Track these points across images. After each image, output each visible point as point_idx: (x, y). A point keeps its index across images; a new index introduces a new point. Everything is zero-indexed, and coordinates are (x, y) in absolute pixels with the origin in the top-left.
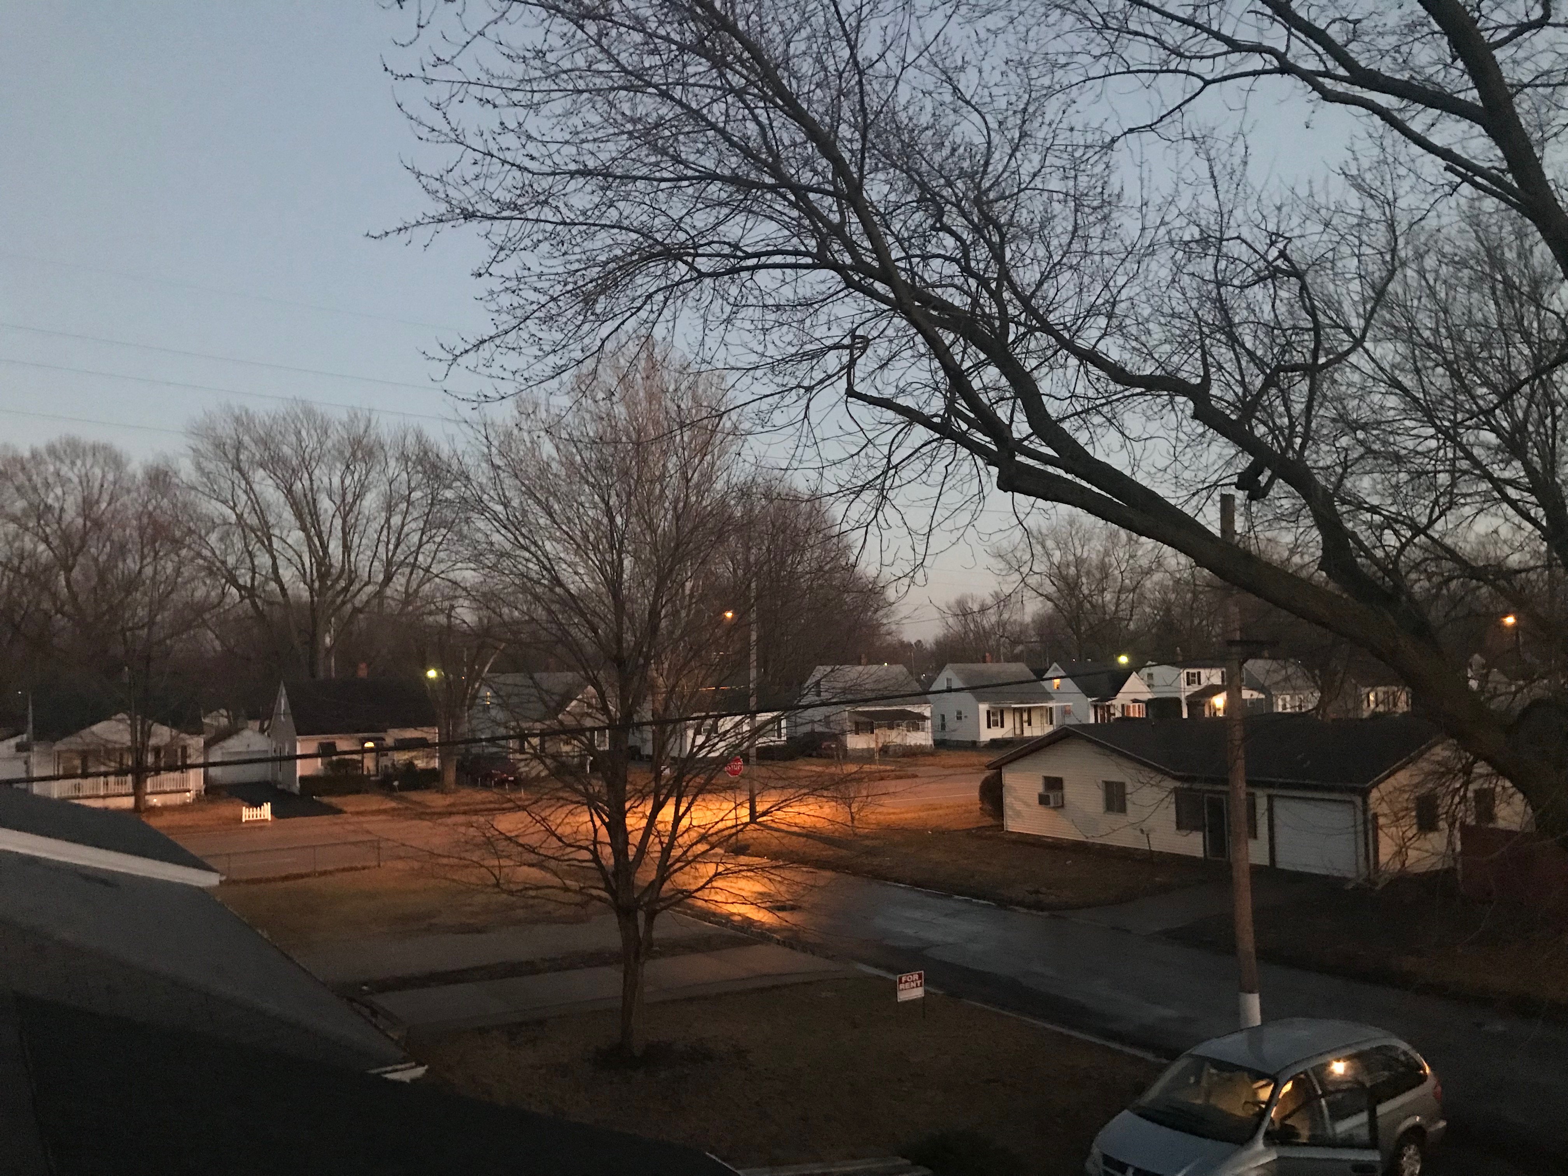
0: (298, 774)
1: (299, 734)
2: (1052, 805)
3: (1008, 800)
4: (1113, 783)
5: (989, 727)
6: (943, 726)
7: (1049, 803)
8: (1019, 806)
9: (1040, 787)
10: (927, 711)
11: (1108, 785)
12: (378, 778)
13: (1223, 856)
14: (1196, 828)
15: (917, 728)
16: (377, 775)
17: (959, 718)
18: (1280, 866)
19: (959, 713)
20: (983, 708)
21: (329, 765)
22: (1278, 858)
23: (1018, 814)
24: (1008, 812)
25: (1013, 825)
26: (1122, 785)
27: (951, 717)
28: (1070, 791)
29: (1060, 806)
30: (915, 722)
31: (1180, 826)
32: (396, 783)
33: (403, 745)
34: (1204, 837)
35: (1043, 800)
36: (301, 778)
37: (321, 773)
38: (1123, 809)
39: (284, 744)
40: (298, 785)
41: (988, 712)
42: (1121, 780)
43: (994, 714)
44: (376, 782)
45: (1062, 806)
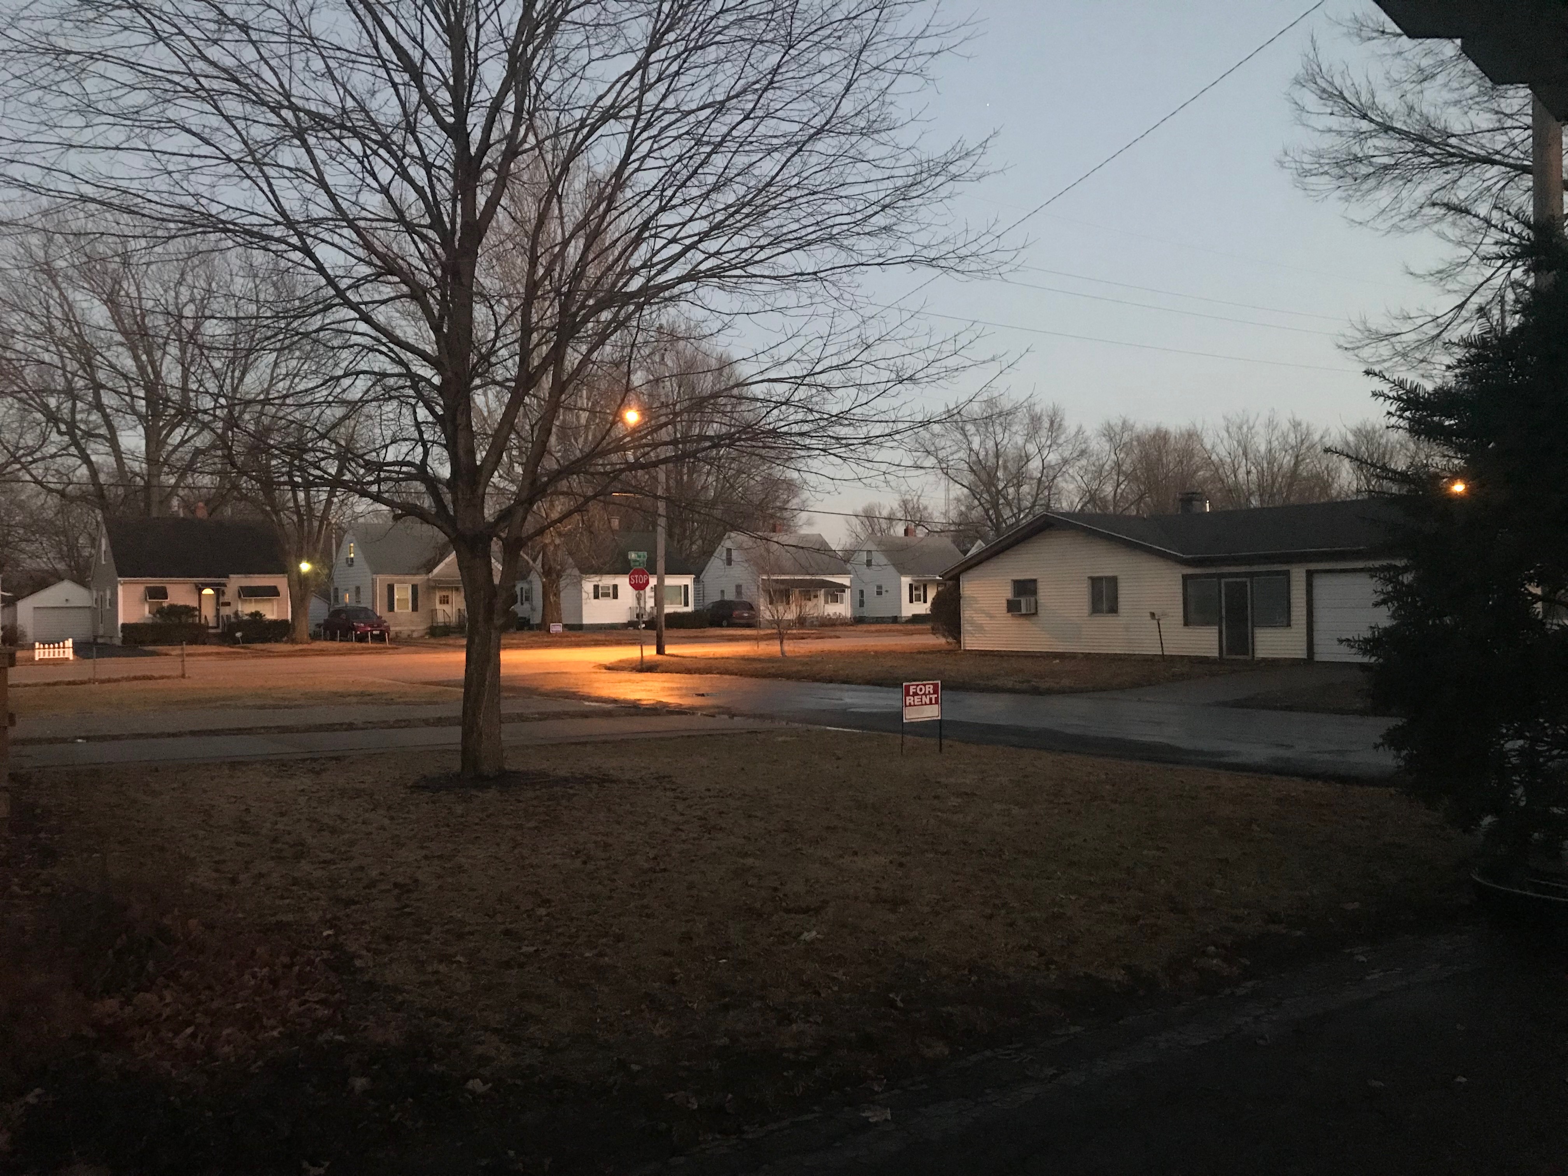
0: (121, 621)
1: (120, 576)
2: (1024, 611)
3: (967, 614)
4: (1100, 579)
5: (911, 601)
6: (862, 603)
7: (1020, 610)
8: (980, 619)
9: (1008, 593)
10: (845, 580)
11: (1095, 582)
12: (219, 631)
13: (1246, 653)
14: (1207, 623)
15: (835, 600)
16: (217, 627)
17: (879, 593)
18: (1317, 658)
19: (879, 587)
20: (906, 581)
21: (160, 612)
22: (1317, 649)
23: (980, 628)
24: (966, 627)
25: (971, 642)
26: (1113, 581)
27: (870, 591)
28: (1045, 594)
29: (1033, 614)
30: (835, 592)
31: (1186, 624)
32: (239, 634)
33: (248, 593)
34: (1220, 633)
35: (1013, 607)
36: (124, 626)
37: (149, 621)
38: (1113, 609)
39: (104, 591)
40: (120, 635)
41: (911, 586)
42: (1111, 574)
43: (916, 589)
44: (215, 635)
45: (1035, 614)
